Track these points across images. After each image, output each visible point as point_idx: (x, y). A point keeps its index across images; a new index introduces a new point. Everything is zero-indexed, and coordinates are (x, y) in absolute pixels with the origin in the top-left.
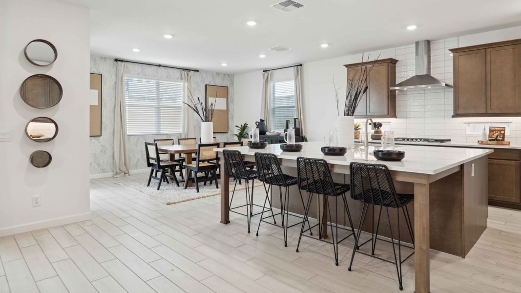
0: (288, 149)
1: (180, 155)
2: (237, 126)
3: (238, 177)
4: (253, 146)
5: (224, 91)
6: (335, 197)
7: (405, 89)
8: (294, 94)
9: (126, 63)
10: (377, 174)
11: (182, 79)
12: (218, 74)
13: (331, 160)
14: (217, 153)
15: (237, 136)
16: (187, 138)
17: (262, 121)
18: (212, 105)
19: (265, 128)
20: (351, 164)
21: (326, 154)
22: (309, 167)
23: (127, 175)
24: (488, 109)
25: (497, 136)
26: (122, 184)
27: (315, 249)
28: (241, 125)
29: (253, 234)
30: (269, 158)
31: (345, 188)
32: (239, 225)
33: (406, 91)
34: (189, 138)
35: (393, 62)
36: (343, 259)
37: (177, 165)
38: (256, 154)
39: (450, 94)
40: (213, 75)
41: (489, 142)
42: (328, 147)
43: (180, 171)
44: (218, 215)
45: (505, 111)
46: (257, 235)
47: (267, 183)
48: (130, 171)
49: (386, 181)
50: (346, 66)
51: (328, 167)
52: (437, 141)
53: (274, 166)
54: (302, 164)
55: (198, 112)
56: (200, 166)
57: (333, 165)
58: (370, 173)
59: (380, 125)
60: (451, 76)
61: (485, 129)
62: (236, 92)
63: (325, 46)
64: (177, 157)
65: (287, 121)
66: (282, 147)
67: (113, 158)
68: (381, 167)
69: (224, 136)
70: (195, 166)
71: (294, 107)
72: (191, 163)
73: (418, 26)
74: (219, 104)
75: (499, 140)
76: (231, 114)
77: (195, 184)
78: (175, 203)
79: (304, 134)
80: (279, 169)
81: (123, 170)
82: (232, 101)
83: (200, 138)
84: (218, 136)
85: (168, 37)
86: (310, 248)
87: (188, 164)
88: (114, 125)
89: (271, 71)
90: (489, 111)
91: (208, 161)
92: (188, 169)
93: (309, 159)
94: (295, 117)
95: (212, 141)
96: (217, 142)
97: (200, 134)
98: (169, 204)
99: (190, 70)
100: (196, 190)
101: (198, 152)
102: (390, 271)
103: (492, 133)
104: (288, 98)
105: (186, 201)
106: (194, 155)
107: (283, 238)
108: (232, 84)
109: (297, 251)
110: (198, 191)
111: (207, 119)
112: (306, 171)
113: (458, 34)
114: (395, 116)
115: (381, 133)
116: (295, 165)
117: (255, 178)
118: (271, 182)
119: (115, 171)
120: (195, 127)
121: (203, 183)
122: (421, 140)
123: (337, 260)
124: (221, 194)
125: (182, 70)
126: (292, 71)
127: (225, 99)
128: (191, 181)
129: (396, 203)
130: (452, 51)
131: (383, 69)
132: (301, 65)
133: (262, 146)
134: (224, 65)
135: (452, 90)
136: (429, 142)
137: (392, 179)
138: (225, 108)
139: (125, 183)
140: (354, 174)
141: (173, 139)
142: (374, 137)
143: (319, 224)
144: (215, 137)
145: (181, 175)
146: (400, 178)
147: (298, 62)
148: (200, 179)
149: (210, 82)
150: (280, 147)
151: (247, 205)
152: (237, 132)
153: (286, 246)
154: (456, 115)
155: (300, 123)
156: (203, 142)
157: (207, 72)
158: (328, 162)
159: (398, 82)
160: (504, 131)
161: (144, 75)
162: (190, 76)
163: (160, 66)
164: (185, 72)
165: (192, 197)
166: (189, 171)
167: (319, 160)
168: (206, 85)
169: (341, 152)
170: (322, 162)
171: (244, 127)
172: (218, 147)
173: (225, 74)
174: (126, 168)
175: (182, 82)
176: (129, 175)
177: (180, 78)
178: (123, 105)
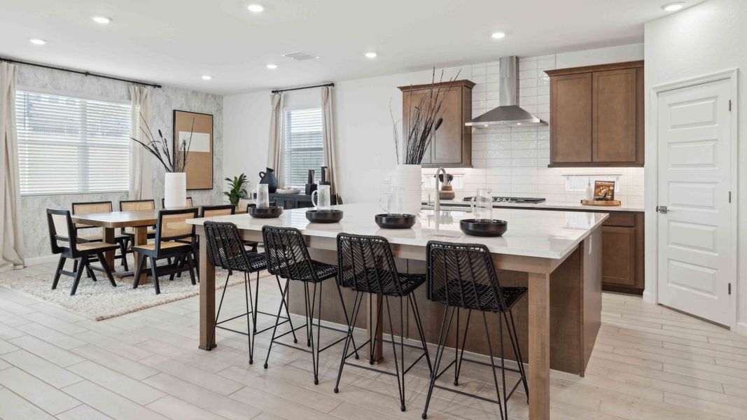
0: (320, 218)
1: (123, 230)
2: (228, 179)
3: (231, 268)
4: (260, 213)
5: (206, 122)
6: (399, 298)
7: (486, 126)
8: (321, 130)
9: (18, 66)
10: (470, 260)
11: (130, 99)
12: (195, 93)
13: (394, 236)
14: (194, 226)
15: (229, 195)
16: (139, 199)
17: (270, 170)
18: (185, 144)
19: (275, 181)
20: (429, 245)
21: (384, 226)
22: (357, 250)
23: (21, 267)
24: (595, 156)
25: (604, 194)
26: (6, 286)
27: (364, 384)
28: (236, 178)
29: (259, 365)
30: (288, 236)
31: (414, 281)
32: (232, 349)
33: (486, 128)
34: (143, 199)
35: (468, 85)
36: (411, 398)
37: (118, 247)
38: (264, 229)
39: (546, 134)
40: (187, 95)
41: (596, 202)
42: (385, 215)
43: (123, 257)
44: (195, 335)
45: (615, 160)
46: (266, 366)
47: (283, 277)
48: (26, 260)
49: (486, 271)
50: (402, 88)
51: (390, 249)
52: (527, 201)
53: (296, 249)
54: (346, 244)
55: (158, 156)
56: (161, 248)
57: (397, 246)
58: (460, 259)
59: (450, 178)
60: (547, 109)
61: (589, 184)
62: (227, 124)
63: (371, 55)
64: (118, 233)
65: (310, 171)
66: (309, 215)
68: (477, 249)
69: (206, 195)
70: (153, 248)
71: (321, 149)
72: (144, 243)
73: (507, 33)
74: (197, 142)
75: (607, 200)
76: (218, 159)
77: (153, 278)
78: (112, 317)
79: (337, 192)
80: (306, 253)
81: (12, 259)
82: (220, 138)
83: (163, 200)
84: (195, 195)
85: (101, 21)
86: (356, 382)
87: (139, 245)
89: (284, 92)
90: (595, 160)
91: (177, 239)
92: (139, 255)
93: (359, 237)
94: (323, 166)
95: (184, 204)
96: (195, 205)
97: (163, 192)
98: (101, 319)
99: (145, 84)
100: (154, 290)
101: (158, 224)
102: (485, 412)
103: (598, 190)
104: (311, 135)
105: (134, 311)
106: (150, 229)
107: (311, 368)
108: (220, 110)
109: (337, 391)
110: (158, 292)
111: (175, 168)
112: (353, 256)
113: (556, 51)
114: (470, 165)
115: (451, 190)
116: (334, 247)
117: (263, 268)
118: (291, 275)
120: (153, 181)
121: (168, 276)
122: (507, 200)
123: (403, 402)
124: (201, 294)
125: (131, 84)
126: (319, 92)
127: (208, 135)
128: (146, 274)
129: (500, 306)
130: (549, 73)
131: (455, 95)
132: (332, 85)
133: (273, 213)
134: (207, 78)
135: (548, 128)
136: (518, 202)
137: (494, 268)
138: (208, 150)
139: (14, 283)
140: (433, 261)
141: (110, 202)
142: (442, 196)
143: (371, 340)
144: (191, 198)
145: (124, 263)
146: (506, 266)
147: (329, 79)
148: (161, 271)
149: (182, 105)
150: (305, 215)
151: (248, 313)
152: (228, 188)
153: (317, 383)
154: (554, 164)
155: (331, 175)
156: (168, 207)
157: (176, 89)
158: (389, 242)
159: (475, 115)
160: (614, 186)
161: (55, 88)
162: (145, 94)
163: (87, 74)
164: (137, 88)
165: (147, 303)
166: (142, 257)
167: (375, 238)
168: (174, 111)
169: (405, 222)
170: (381, 241)
171: (240, 181)
172: (196, 216)
173: (208, 94)
174: (18, 255)
175: (130, 104)
176: (24, 267)
177: (126, 97)
178: (12, 141)
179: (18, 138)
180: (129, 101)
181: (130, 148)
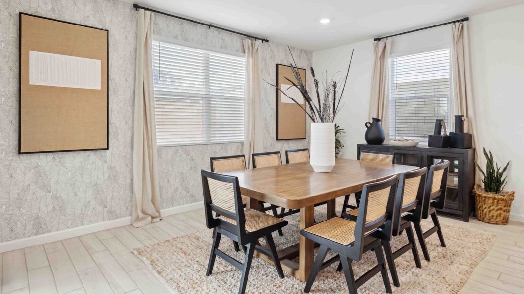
11: (244, 52)
17: (376, 120)
23: (157, 219)
40: (286, 50)
65: (438, 120)
67: (132, 191)
69: (300, 144)
79: (477, 145)
81: (150, 212)
84: (293, 145)
88: (132, 128)
99: (256, 38)
119: (134, 214)
125: (244, 37)
132: (466, 19)
149: (283, 60)
157: (279, 44)
161: (185, 40)
162: (256, 47)
163: (210, 26)
164: (250, 40)
168: (277, 65)
173: (302, 50)
174: (155, 207)
175: (244, 57)
176: (160, 219)
177: (240, 51)
178: (149, 92)
179: (155, 89)
180: (242, 54)
181: (244, 100)
